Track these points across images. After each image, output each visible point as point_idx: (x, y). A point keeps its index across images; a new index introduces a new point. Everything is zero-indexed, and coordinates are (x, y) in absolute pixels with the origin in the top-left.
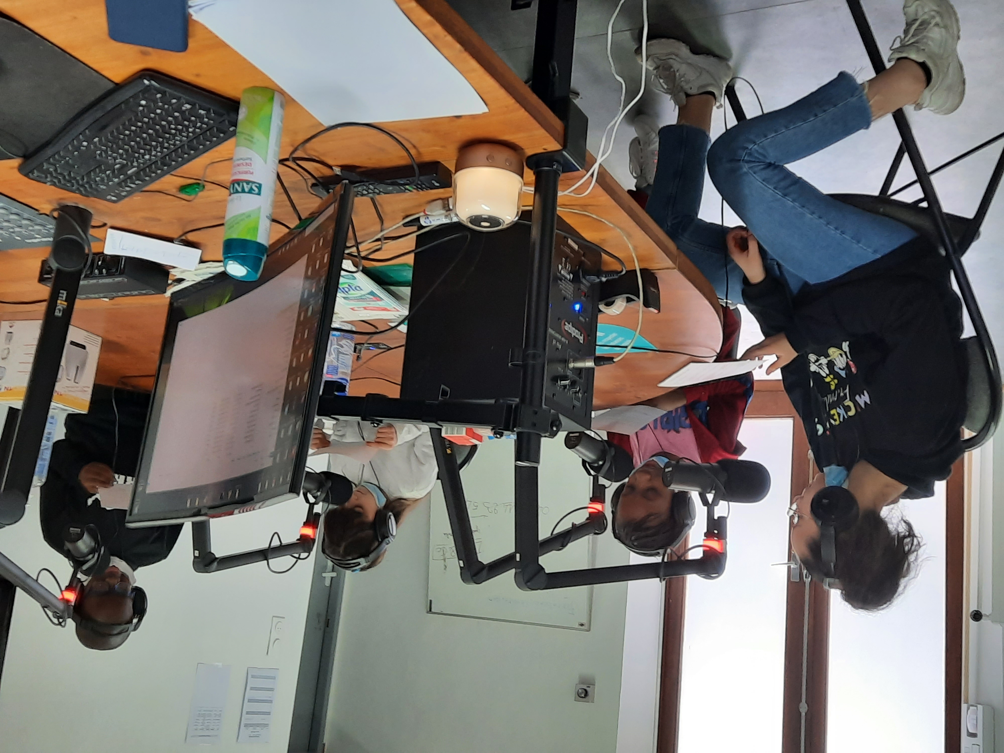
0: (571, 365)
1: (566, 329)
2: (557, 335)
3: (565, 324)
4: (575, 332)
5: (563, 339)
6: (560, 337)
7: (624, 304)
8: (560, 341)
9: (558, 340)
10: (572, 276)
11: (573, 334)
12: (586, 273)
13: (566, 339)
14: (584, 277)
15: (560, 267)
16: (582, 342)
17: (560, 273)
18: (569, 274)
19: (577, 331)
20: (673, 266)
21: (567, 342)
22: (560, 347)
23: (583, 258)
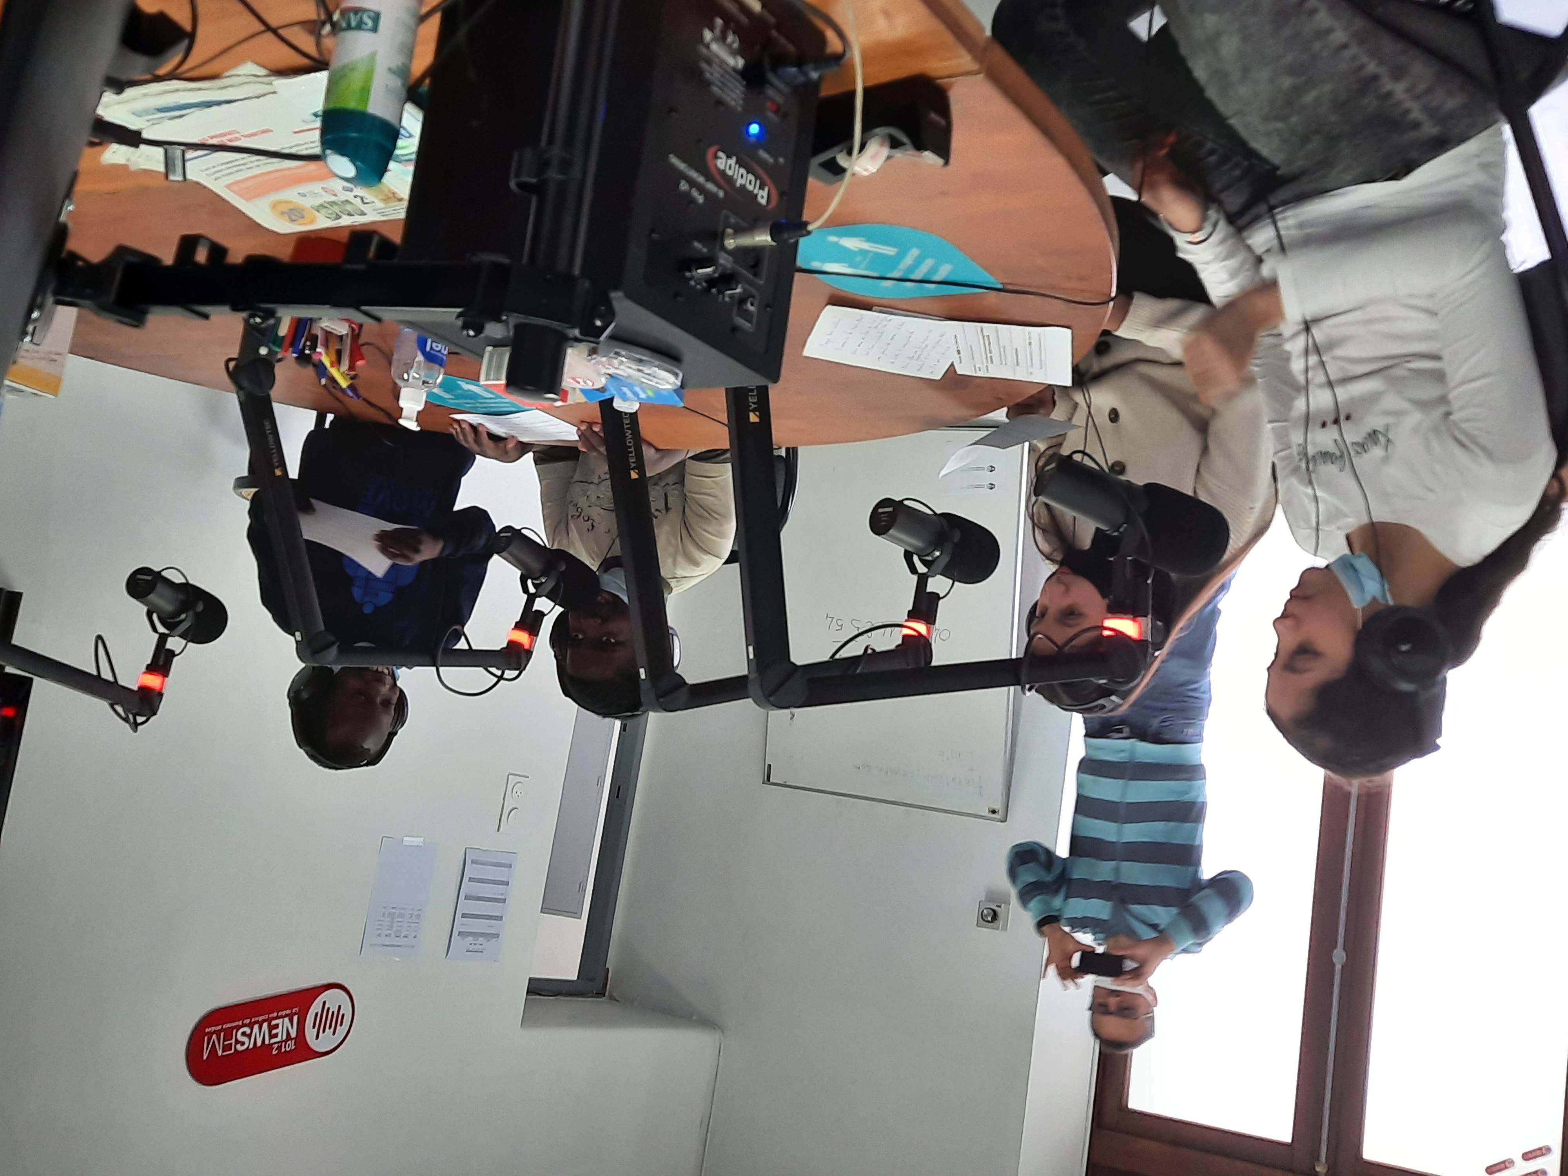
0: (730, 243)
1: (722, 167)
2: (694, 174)
3: (716, 157)
4: (743, 178)
5: (710, 186)
6: (701, 180)
7: (885, 151)
8: (702, 190)
9: (692, 183)
10: (740, 63)
11: (740, 182)
12: (780, 61)
13: (720, 187)
14: (774, 70)
15: (708, 35)
16: (763, 202)
17: (707, 46)
18: (734, 53)
19: (751, 177)
20: (975, 67)
21: (721, 194)
22: (701, 199)
23: (774, 33)
